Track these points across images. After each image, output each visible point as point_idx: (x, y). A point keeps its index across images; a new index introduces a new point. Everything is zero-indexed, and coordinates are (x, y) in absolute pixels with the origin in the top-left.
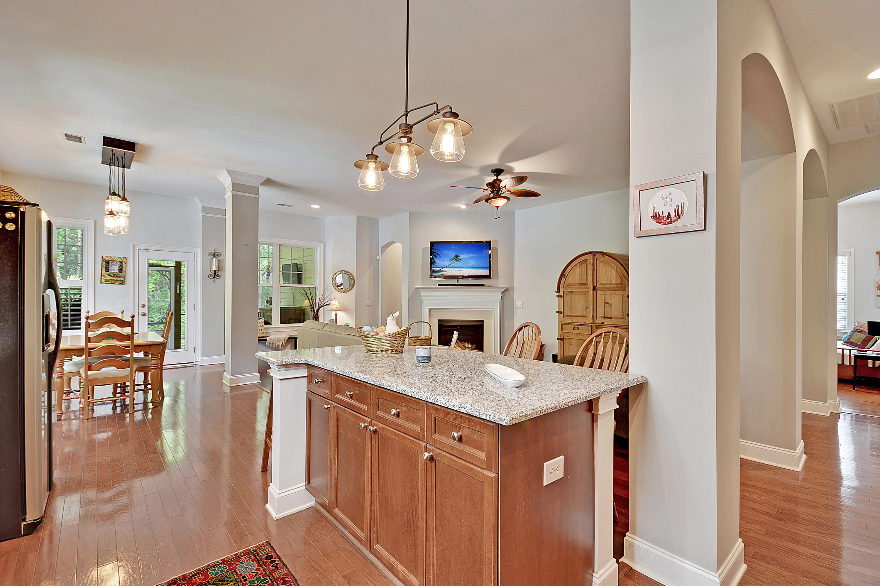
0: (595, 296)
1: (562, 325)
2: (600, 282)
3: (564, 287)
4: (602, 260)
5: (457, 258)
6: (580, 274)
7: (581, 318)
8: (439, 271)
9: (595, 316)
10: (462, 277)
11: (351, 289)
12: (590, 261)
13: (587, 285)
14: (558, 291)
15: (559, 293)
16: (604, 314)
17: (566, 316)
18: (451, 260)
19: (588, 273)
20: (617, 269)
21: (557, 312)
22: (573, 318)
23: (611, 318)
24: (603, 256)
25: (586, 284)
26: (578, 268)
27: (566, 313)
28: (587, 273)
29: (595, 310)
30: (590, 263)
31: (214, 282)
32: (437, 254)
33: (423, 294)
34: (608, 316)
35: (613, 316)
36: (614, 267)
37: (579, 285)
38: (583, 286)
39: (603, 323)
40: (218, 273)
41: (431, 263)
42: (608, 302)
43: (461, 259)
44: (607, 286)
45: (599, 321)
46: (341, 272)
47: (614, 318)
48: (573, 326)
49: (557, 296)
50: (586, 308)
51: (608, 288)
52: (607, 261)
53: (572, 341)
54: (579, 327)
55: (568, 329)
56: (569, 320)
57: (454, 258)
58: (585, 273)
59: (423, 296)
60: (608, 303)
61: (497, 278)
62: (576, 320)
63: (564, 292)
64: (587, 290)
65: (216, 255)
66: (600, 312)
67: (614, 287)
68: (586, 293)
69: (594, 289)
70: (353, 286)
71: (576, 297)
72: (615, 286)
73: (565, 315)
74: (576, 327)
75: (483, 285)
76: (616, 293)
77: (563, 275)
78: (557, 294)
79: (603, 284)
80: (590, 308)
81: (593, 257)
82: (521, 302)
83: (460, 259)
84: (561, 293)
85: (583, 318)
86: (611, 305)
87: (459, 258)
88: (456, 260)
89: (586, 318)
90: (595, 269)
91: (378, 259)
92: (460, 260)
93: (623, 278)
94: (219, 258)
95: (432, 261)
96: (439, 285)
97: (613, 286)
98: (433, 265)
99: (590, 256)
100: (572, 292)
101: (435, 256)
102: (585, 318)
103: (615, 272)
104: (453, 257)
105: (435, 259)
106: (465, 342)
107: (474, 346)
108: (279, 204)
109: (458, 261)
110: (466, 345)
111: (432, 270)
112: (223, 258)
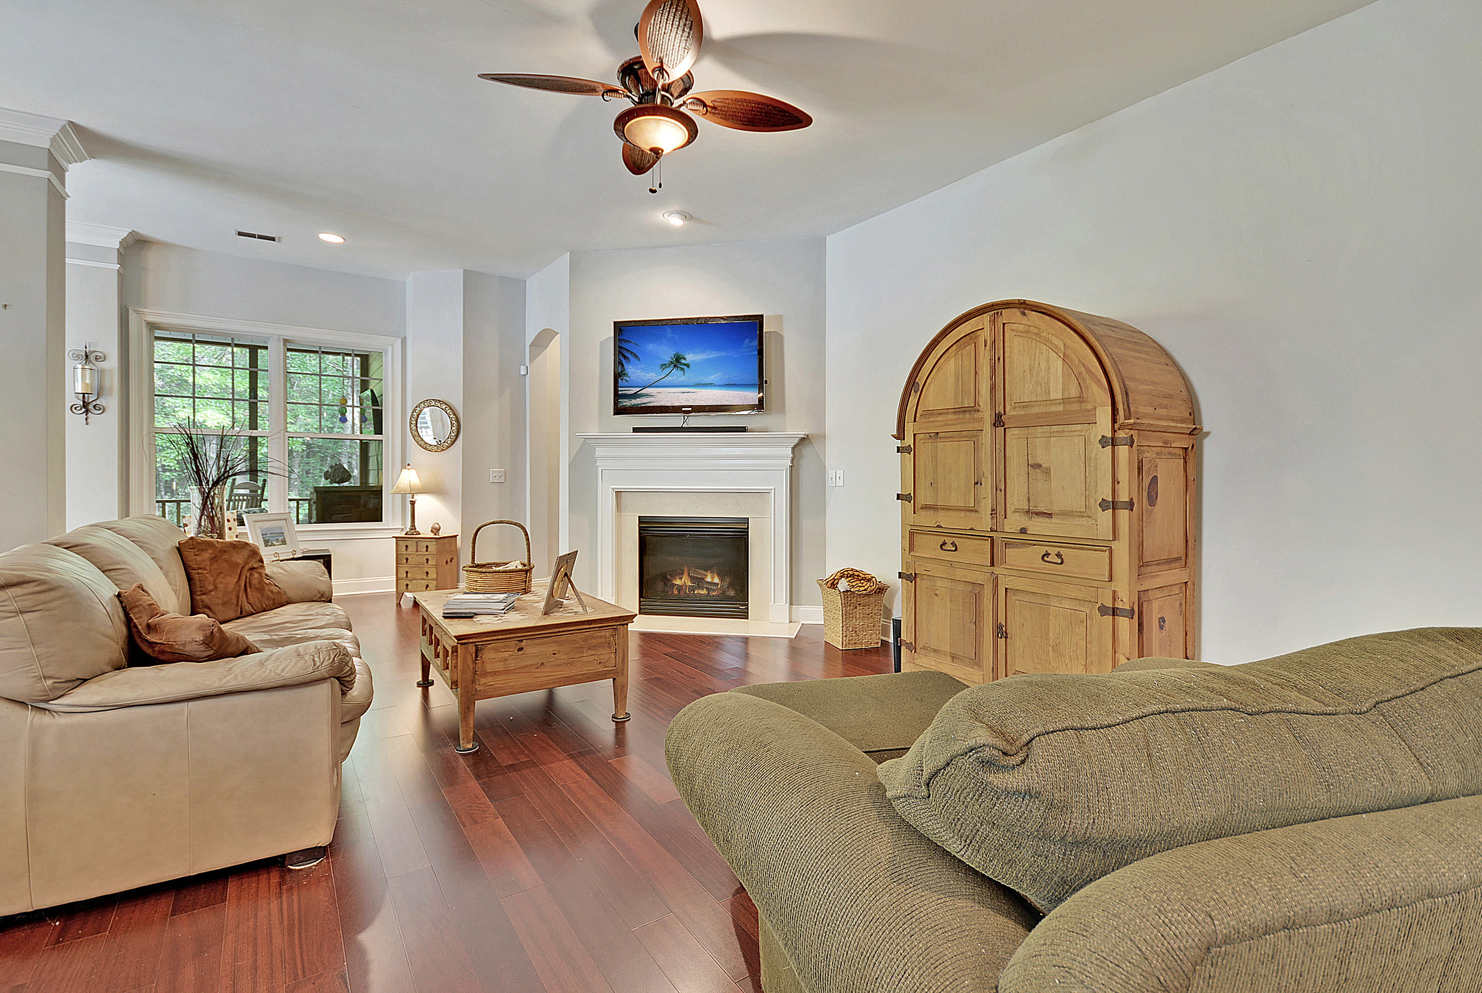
0: (999, 446)
1: (912, 536)
2: (1016, 398)
3: (915, 421)
4: (1021, 327)
5: (677, 362)
6: (958, 380)
7: (963, 514)
8: (635, 396)
9: (1000, 509)
10: (690, 409)
11: (453, 443)
12: (986, 335)
13: (979, 411)
14: (900, 434)
15: (904, 439)
16: (1029, 500)
17: (922, 508)
18: (664, 366)
19: (980, 372)
20: (1069, 352)
21: (899, 497)
22: (941, 513)
23: (1050, 515)
24: (1024, 314)
25: (974, 409)
26: (953, 360)
27: (921, 500)
28: (976, 372)
29: (1001, 489)
30: (986, 342)
31: (87, 424)
32: (631, 353)
33: (599, 452)
34: (1041, 509)
35: (1055, 508)
36: (1056, 346)
37: (955, 413)
38: (967, 416)
39: (1023, 531)
40: (98, 402)
41: (618, 376)
42: (1039, 461)
43: (687, 366)
44: (1034, 410)
45: (1013, 523)
46: (428, 403)
47: (1057, 514)
48: (941, 540)
49: (898, 450)
50: (977, 483)
51: (1038, 416)
52: (1035, 330)
53: (939, 583)
54: (957, 541)
55: (929, 547)
56: (927, 519)
57: (672, 362)
58: (973, 372)
59: (603, 458)
60: (1039, 466)
61: (782, 409)
62: (948, 521)
63: (915, 435)
64: (976, 426)
65: (92, 358)
66: (1016, 497)
67: (1056, 414)
68: (973, 436)
69: (998, 421)
70: (457, 436)
71: (946, 448)
72: (1061, 408)
73: (918, 506)
74: (949, 540)
75: (743, 429)
76: (1063, 431)
77: (911, 384)
78: (898, 443)
79: (1025, 405)
80: (985, 482)
81: (993, 322)
82: (840, 473)
83: (685, 365)
84: (909, 441)
85: (968, 513)
86: (1047, 471)
87: (683, 361)
88: (675, 366)
89: (977, 515)
90: (999, 359)
91: (522, 373)
92: (685, 367)
93: (1088, 382)
94: (101, 365)
95: (620, 370)
96: (635, 430)
97: (1053, 409)
98: (620, 381)
99: (986, 317)
100: (937, 433)
101: (625, 357)
102: (973, 513)
103: (1060, 361)
104: (670, 359)
105: (625, 366)
106: (704, 570)
107: (728, 580)
108: (240, 234)
109: (682, 369)
110: (709, 579)
111: (620, 393)
112: (112, 363)
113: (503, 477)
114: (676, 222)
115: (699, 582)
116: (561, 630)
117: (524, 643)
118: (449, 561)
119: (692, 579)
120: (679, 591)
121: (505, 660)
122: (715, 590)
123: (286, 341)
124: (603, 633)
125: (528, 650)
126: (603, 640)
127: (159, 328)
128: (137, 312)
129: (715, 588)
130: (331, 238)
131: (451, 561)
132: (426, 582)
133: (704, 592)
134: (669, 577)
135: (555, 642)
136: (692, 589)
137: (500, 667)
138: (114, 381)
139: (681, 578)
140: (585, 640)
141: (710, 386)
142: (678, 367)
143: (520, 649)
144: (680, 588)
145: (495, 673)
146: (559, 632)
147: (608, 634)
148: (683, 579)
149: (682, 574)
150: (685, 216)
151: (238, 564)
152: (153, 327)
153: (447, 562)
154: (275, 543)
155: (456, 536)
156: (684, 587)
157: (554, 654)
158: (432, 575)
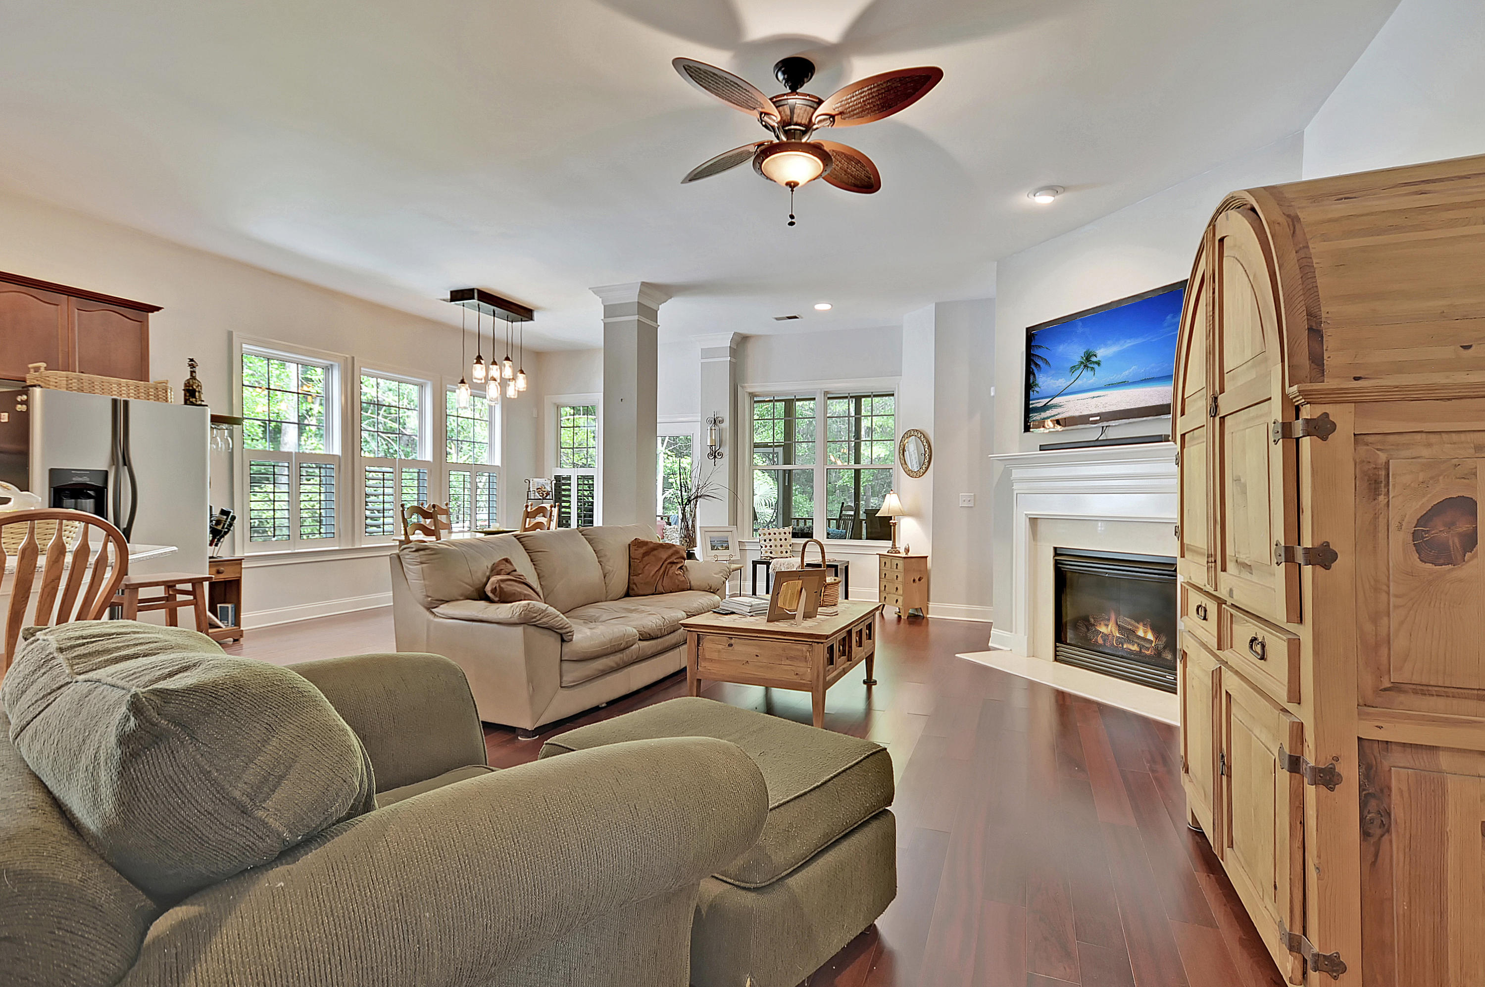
5: (1088, 361)
8: (1045, 408)
9: (1218, 555)
10: (1098, 418)
11: (926, 469)
16: (1235, 541)
18: (1073, 369)
23: (1251, 569)
29: (1217, 520)
31: (715, 465)
32: (1042, 359)
33: (1016, 474)
34: (1243, 557)
35: (1251, 557)
39: (1231, 594)
40: (720, 451)
41: (1029, 386)
43: (1098, 363)
45: (1227, 580)
46: (910, 433)
47: (1254, 567)
48: (1199, 601)
57: (1082, 363)
59: (1022, 480)
60: (1239, 481)
65: (713, 422)
66: (1230, 536)
70: (930, 461)
72: (1254, 375)
74: (1203, 602)
83: (1096, 363)
86: (1245, 490)
87: (1094, 359)
88: (1085, 366)
92: (1096, 366)
94: (721, 426)
95: (1031, 381)
96: (1042, 448)
97: (1249, 377)
98: (1031, 393)
101: (1036, 365)
104: (1079, 359)
105: (1037, 375)
106: (1135, 621)
107: (1164, 639)
108: (777, 319)
109: (1093, 369)
110: (1140, 633)
111: (1031, 406)
112: (726, 425)
113: (972, 502)
114: (1045, 200)
115: (1129, 634)
116: (759, 635)
117: (733, 641)
118: (917, 580)
119: (1120, 628)
120: (1104, 641)
121: (719, 651)
122: (1148, 649)
123: (826, 393)
124: (799, 647)
125: (736, 647)
126: (799, 653)
127: (756, 396)
128: (743, 387)
129: (1148, 645)
130: (823, 307)
131: (920, 580)
132: (896, 597)
133: (1135, 648)
134: (1092, 620)
135: (757, 645)
136: (1120, 641)
137: (715, 656)
138: (727, 436)
139: (1107, 625)
140: (784, 650)
141: (1122, 386)
142: (1088, 367)
143: (731, 645)
144: (1105, 637)
145: (711, 660)
146: (757, 637)
147: (804, 649)
148: (1110, 627)
149: (1109, 620)
150: (1053, 189)
151: (661, 558)
152: (752, 395)
153: (914, 581)
154: (720, 548)
155: (926, 557)
156: (1111, 637)
157: (757, 656)
158: (900, 591)
